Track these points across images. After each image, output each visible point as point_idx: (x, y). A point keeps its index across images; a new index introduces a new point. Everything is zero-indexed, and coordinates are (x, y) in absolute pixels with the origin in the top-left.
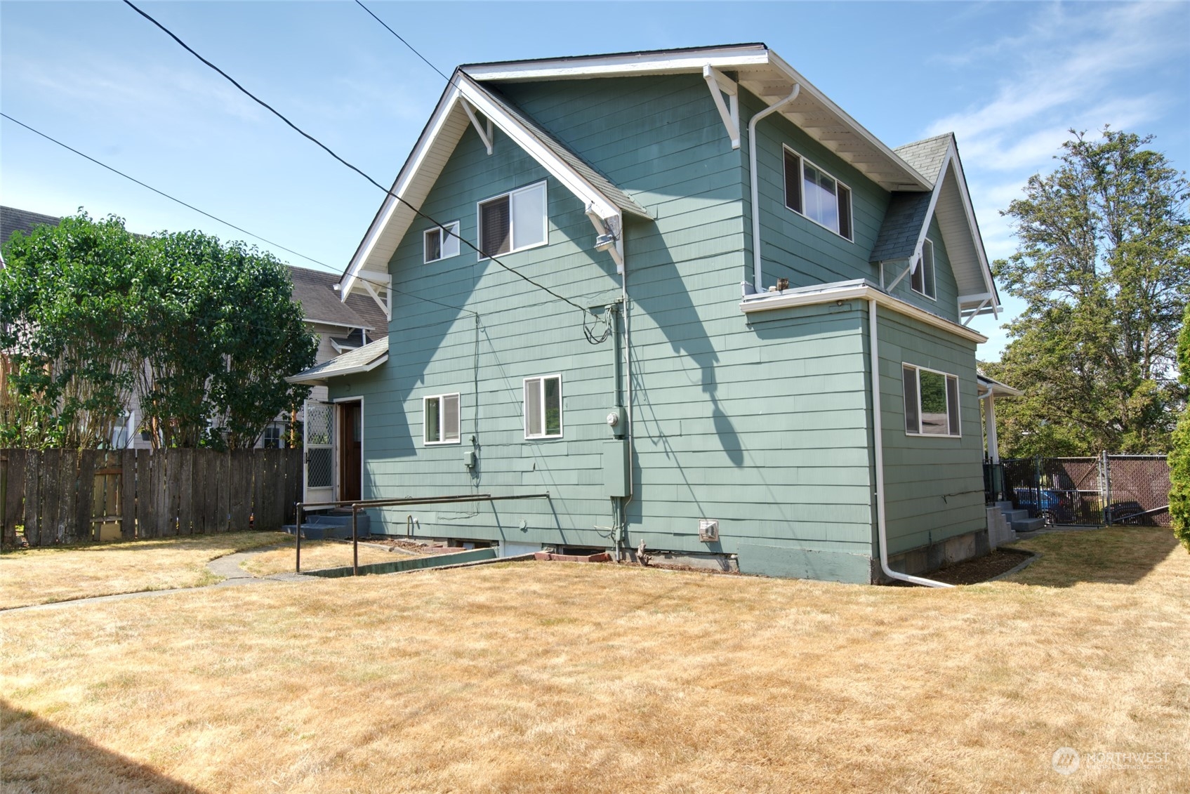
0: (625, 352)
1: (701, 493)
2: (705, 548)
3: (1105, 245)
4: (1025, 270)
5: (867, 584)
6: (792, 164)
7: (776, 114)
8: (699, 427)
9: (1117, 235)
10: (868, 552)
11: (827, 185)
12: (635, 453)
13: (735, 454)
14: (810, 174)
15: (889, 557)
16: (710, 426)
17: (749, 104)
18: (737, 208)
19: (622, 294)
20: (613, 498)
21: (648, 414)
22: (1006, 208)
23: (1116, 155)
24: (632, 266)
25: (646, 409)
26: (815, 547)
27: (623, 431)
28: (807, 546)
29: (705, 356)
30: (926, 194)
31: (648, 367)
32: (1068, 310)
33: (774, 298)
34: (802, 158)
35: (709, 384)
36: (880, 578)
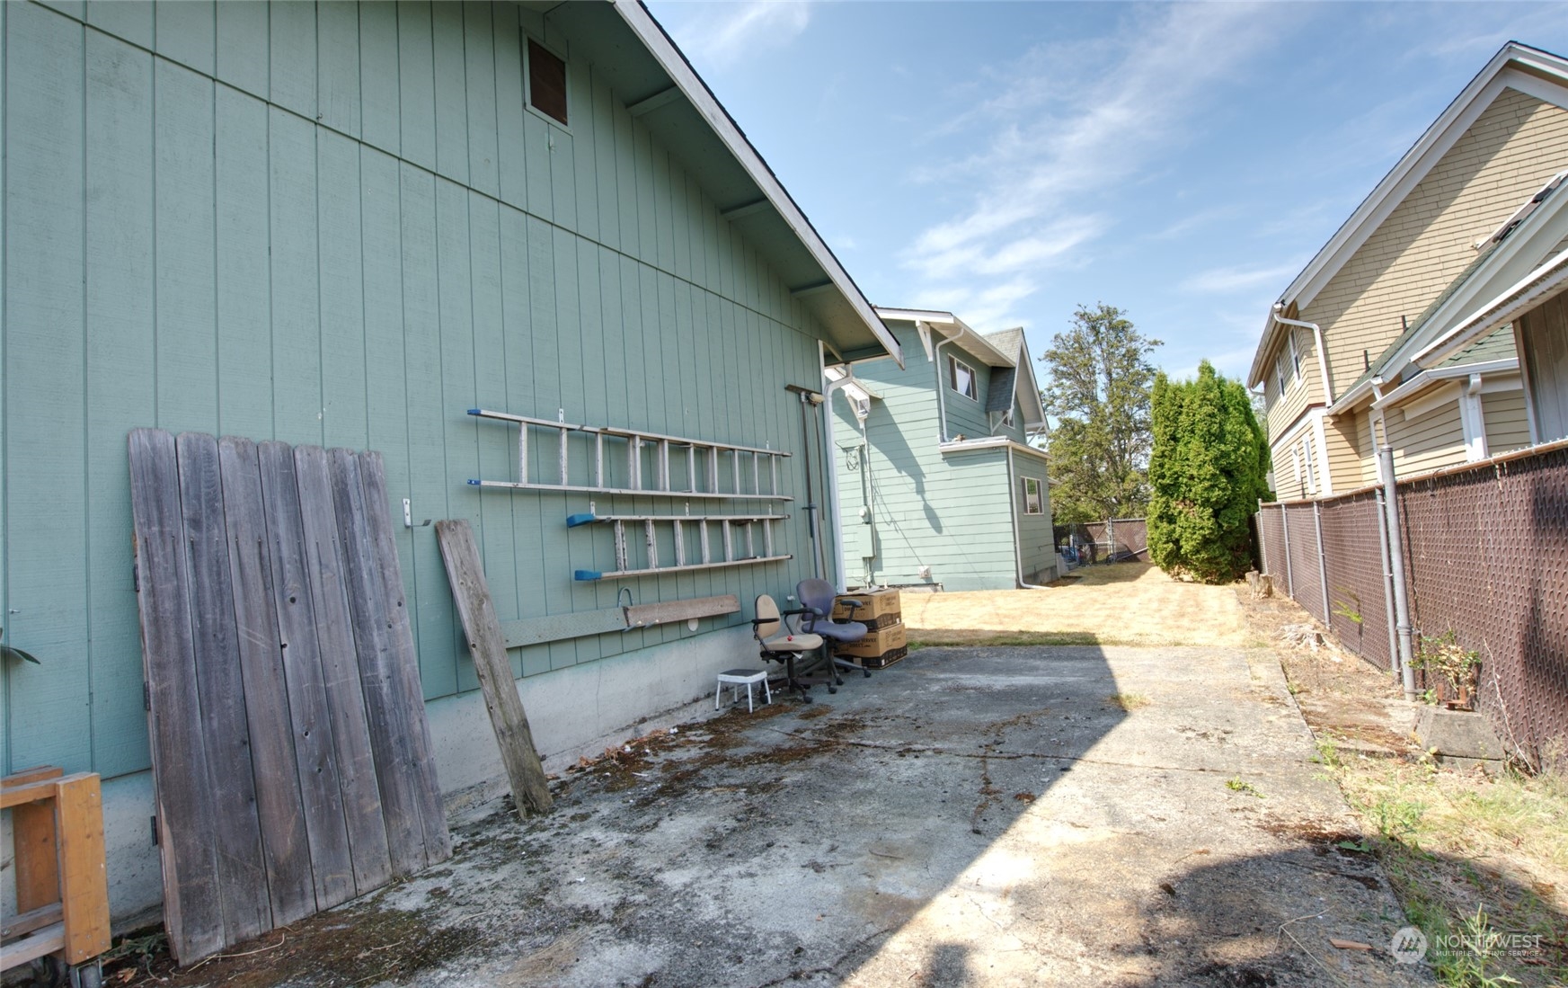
0: (867, 474)
1: (919, 552)
2: (923, 582)
3: (1102, 380)
4: (1055, 397)
5: (1011, 588)
6: (952, 361)
7: (951, 343)
8: (916, 515)
9: (1109, 374)
10: (1014, 575)
11: (965, 369)
12: (876, 532)
13: (938, 528)
14: (959, 365)
15: (1023, 577)
16: (923, 514)
17: (936, 336)
18: (933, 395)
19: (864, 441)
20: (864, 559)
21: (883, 508)
22: (1042, 356)
23: (1106, 322)
24: (869, 425)
25: (882, 507)
26: (986, 575)
27: (868, 519)
28: (981, 575)
29: (917, 475)
30: (1013, 368)
31: (882, 482)
32: (1084, 427)
33: (957, 445)
34: (956, 359)
35: (920, 490)
36: (1019, 586)
